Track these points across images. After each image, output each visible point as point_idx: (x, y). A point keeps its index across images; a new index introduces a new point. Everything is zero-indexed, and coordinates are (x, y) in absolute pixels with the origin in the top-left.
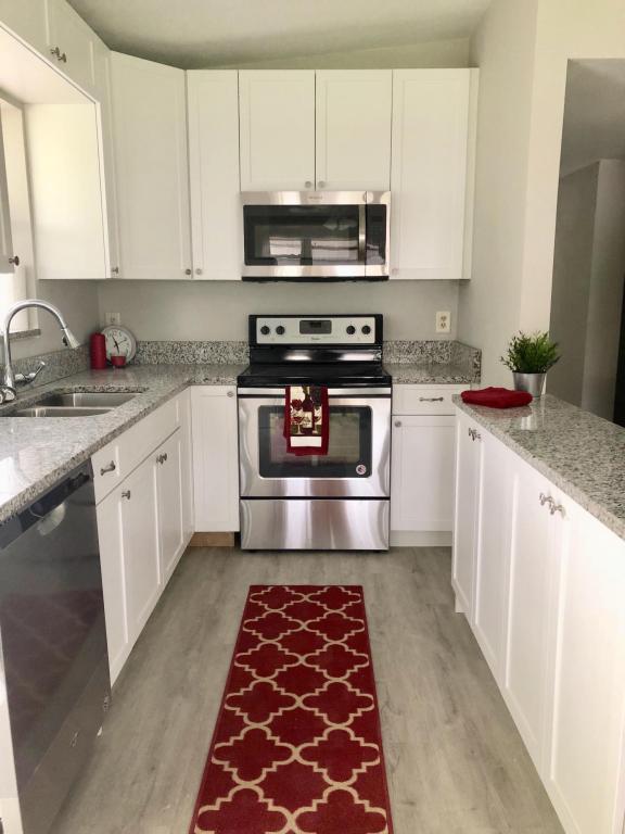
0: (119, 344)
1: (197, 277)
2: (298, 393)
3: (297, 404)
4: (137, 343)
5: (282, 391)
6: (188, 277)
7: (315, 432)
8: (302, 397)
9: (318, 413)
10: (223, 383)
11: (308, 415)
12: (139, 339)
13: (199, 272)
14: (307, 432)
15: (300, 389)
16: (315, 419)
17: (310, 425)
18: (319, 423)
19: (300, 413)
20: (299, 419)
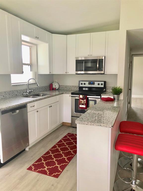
0: (56, 86)
1: (68, 74)
2: (81, 96)
3: (81, 98)
4: (59, 86)
5: (78, 96)
6: (66, 74)
7: (84, 104)
8: (82, 97)
9: (85, 101)
10: (69, 94)
11: (83, 101)
12: (60, 85)
13: (68, 73)
14: (83, 104)
15: (82, 96)
16: (84, 102)
17: (83, 103)
18: (85, 103)
19: (81, 100)
20: (81, 102)
